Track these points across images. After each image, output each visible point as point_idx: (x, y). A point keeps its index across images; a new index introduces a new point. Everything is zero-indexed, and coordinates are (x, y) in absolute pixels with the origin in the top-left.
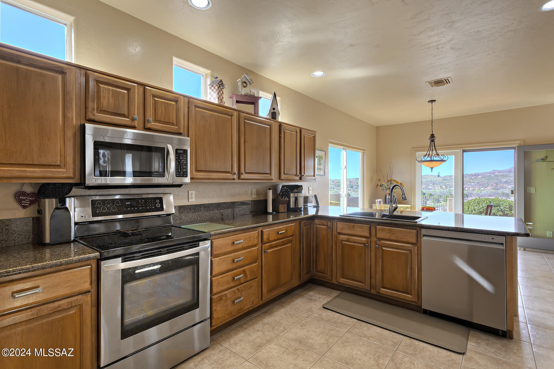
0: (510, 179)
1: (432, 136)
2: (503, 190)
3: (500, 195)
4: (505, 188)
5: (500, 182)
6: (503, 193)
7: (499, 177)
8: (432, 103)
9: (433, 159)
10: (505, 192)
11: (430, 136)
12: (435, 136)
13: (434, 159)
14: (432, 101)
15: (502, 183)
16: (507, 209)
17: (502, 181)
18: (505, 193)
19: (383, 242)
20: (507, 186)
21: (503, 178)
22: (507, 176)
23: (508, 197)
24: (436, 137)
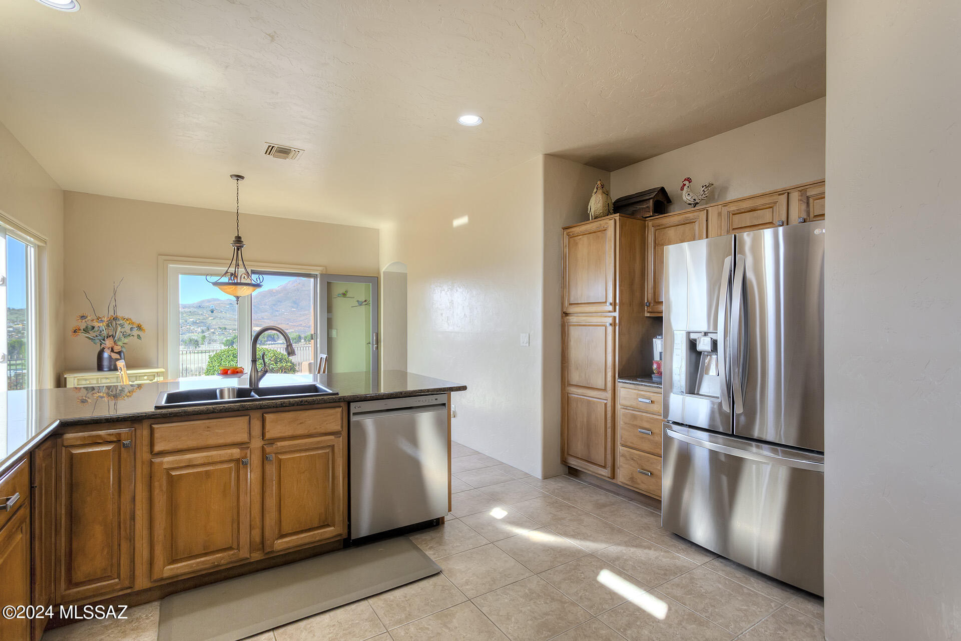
0: (199, 317)
1: (238, 240)
2: (190, 334)
3: (186, 343)
4: (193, 332)
5: (186, 323)
6: (191, 340)
7: (184, 315)
8: (238, 180)
9: (239, 281)
10: (193, 337)
11: (234, 239)
12: (242, 240)
13: (242, 282)
14: (239, 177)
15: (188, 323)
16: (273, 362)
17: (188, 322)
18: (193, 339)
19: (279, 444)
20: (196, 329)
21: (191, 317)
22: (196, 313)
23: (198, 345)
24: (244, 243)
